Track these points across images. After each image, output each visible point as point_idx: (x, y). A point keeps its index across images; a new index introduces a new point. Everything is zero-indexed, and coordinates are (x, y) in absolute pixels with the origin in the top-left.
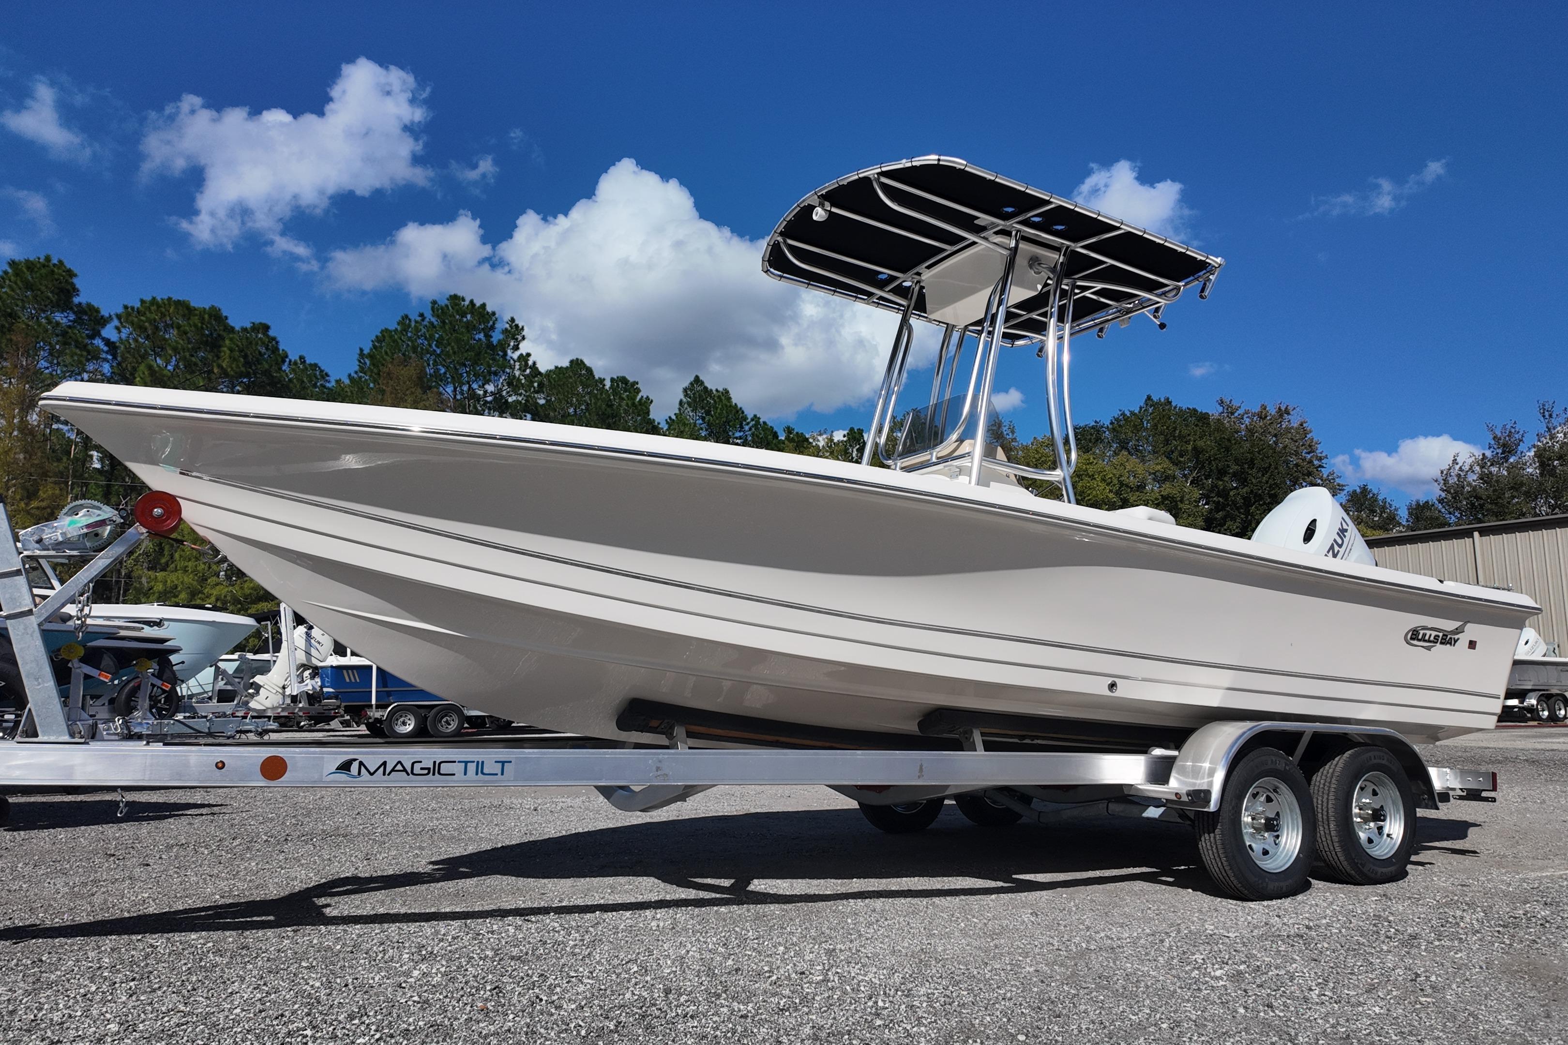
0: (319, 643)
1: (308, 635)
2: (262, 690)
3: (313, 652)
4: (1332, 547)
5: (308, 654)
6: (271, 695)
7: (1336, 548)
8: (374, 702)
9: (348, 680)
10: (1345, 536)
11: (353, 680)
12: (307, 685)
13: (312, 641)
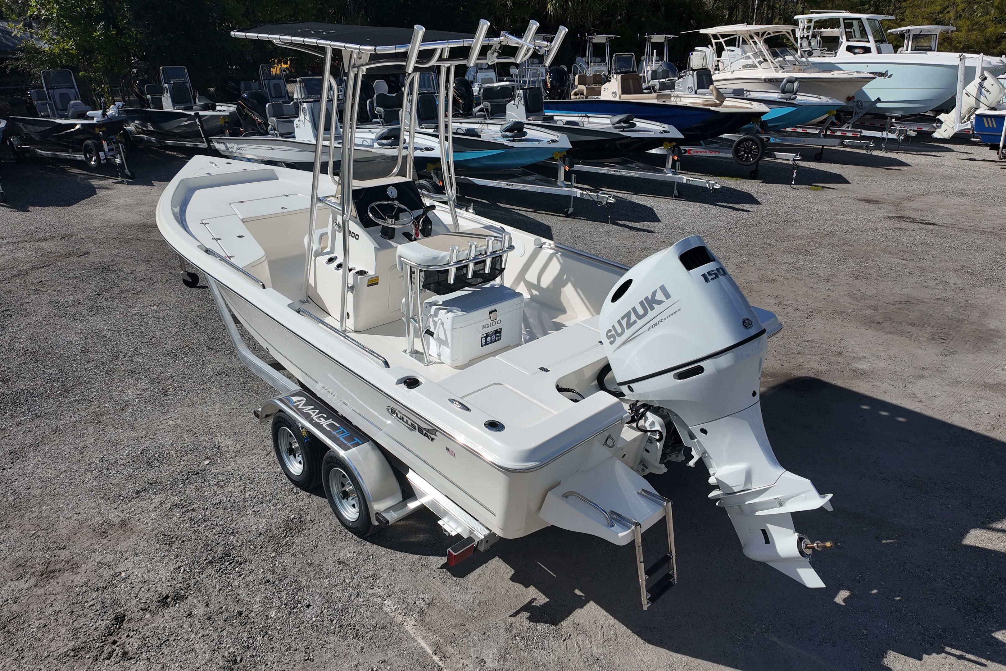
0: (988, 91)
1: (981, 85)
2: (943, 125)
3: (982, 99)
4: (628, 315)
5: (978, 100)
6: (948, 129)
7: (633, 317)
8: (1001, 145)
9: (987, 126)
10: (652, 308)
11: (991, 126)
12: (968, 124)
13: (983, 90)
